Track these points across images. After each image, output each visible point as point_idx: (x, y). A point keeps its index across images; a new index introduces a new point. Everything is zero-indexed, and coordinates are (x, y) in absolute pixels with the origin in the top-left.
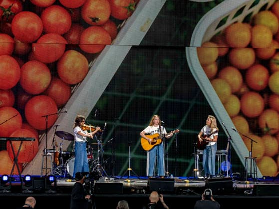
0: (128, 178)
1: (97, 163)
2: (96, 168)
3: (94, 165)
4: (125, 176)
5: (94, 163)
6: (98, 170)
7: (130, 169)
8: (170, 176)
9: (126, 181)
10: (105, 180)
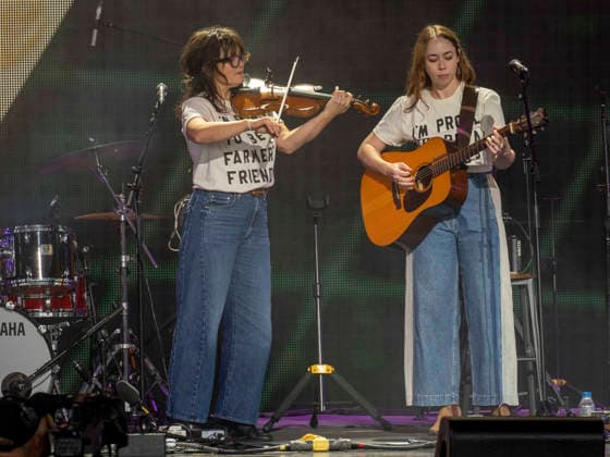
0: (314, 426)
1: (119, 339)
2: (113, 369)
3: (97, 352)
4: (294, 412)
5: (94, 337)
6: (125, 380)
7: (321, 369)
8: (576, 402)
9: (301, 441)
10: (171, 443)
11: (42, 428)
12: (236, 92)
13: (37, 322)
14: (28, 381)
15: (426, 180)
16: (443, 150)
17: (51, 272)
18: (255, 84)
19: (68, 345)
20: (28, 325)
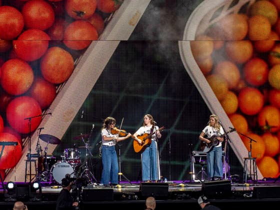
0: (119, 184)
1: (86, 168)
2: (85, 173)
3: (82, 170)
5: (81, 168)
6: (87, 175)
7: (120, 174)
8: (164, 180)
9: (116, 186)
10: (94, 186)
11: (71, 184)
12: (112, 129)
13: (72, 165)
14: (70, 175)
15: (144, 140)
16: (147, 135)
17: (74, 156)
18: (115, 128)
19: (77, 169)
20: (70, 166)
